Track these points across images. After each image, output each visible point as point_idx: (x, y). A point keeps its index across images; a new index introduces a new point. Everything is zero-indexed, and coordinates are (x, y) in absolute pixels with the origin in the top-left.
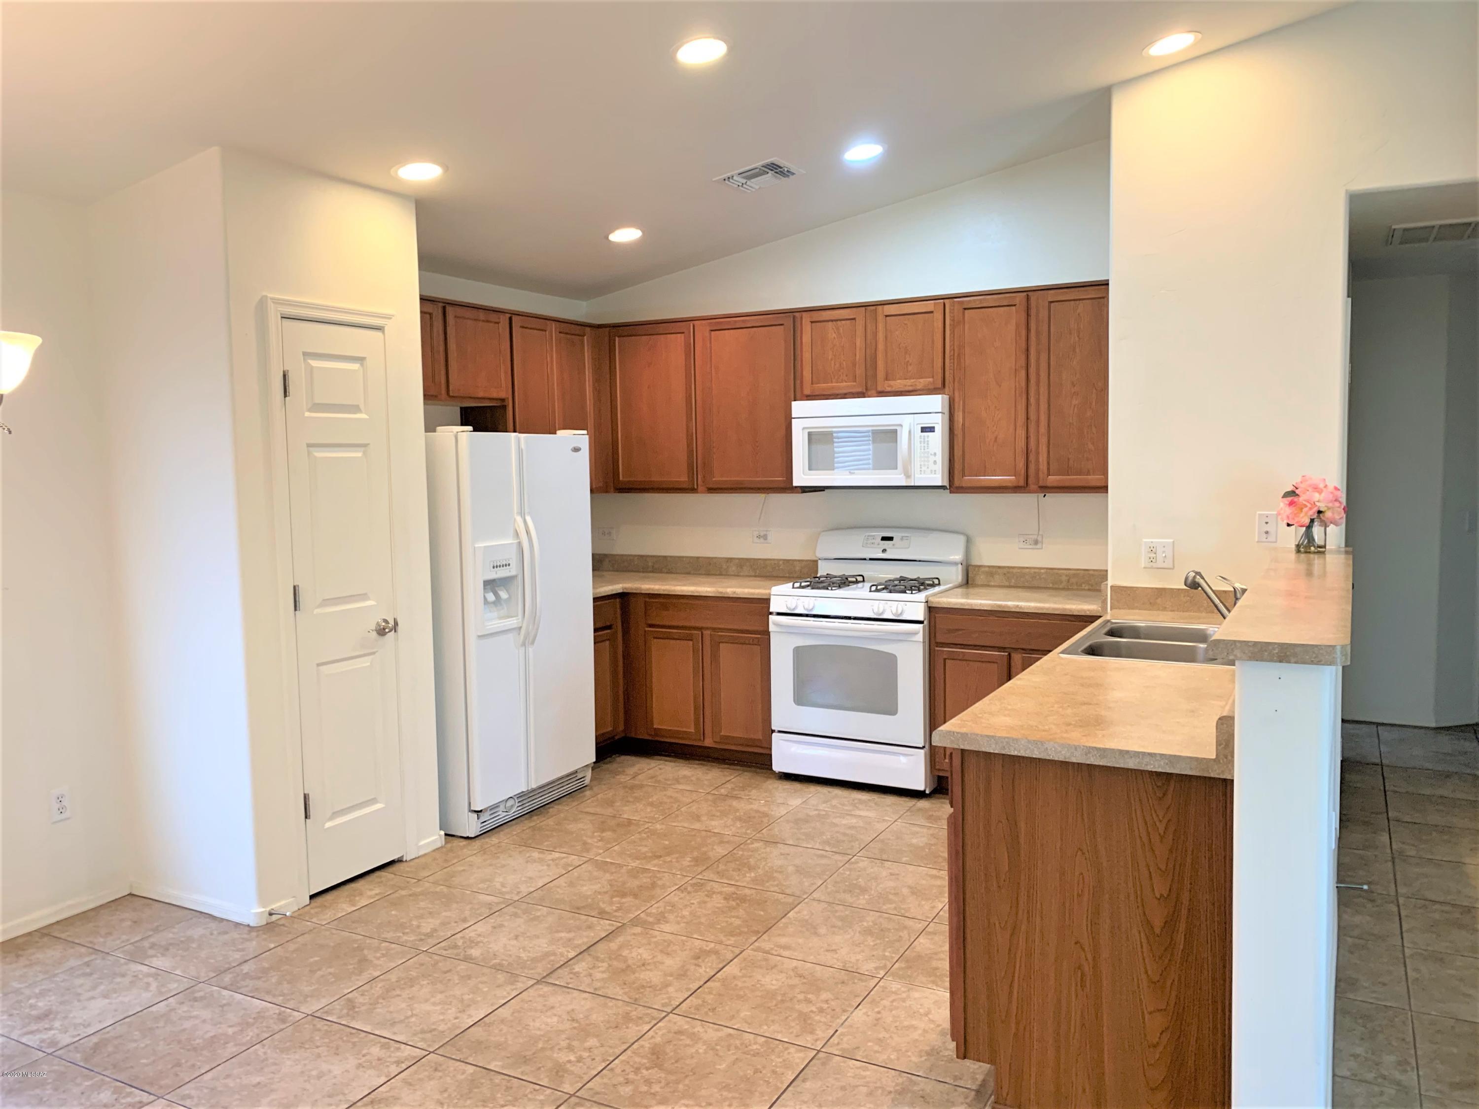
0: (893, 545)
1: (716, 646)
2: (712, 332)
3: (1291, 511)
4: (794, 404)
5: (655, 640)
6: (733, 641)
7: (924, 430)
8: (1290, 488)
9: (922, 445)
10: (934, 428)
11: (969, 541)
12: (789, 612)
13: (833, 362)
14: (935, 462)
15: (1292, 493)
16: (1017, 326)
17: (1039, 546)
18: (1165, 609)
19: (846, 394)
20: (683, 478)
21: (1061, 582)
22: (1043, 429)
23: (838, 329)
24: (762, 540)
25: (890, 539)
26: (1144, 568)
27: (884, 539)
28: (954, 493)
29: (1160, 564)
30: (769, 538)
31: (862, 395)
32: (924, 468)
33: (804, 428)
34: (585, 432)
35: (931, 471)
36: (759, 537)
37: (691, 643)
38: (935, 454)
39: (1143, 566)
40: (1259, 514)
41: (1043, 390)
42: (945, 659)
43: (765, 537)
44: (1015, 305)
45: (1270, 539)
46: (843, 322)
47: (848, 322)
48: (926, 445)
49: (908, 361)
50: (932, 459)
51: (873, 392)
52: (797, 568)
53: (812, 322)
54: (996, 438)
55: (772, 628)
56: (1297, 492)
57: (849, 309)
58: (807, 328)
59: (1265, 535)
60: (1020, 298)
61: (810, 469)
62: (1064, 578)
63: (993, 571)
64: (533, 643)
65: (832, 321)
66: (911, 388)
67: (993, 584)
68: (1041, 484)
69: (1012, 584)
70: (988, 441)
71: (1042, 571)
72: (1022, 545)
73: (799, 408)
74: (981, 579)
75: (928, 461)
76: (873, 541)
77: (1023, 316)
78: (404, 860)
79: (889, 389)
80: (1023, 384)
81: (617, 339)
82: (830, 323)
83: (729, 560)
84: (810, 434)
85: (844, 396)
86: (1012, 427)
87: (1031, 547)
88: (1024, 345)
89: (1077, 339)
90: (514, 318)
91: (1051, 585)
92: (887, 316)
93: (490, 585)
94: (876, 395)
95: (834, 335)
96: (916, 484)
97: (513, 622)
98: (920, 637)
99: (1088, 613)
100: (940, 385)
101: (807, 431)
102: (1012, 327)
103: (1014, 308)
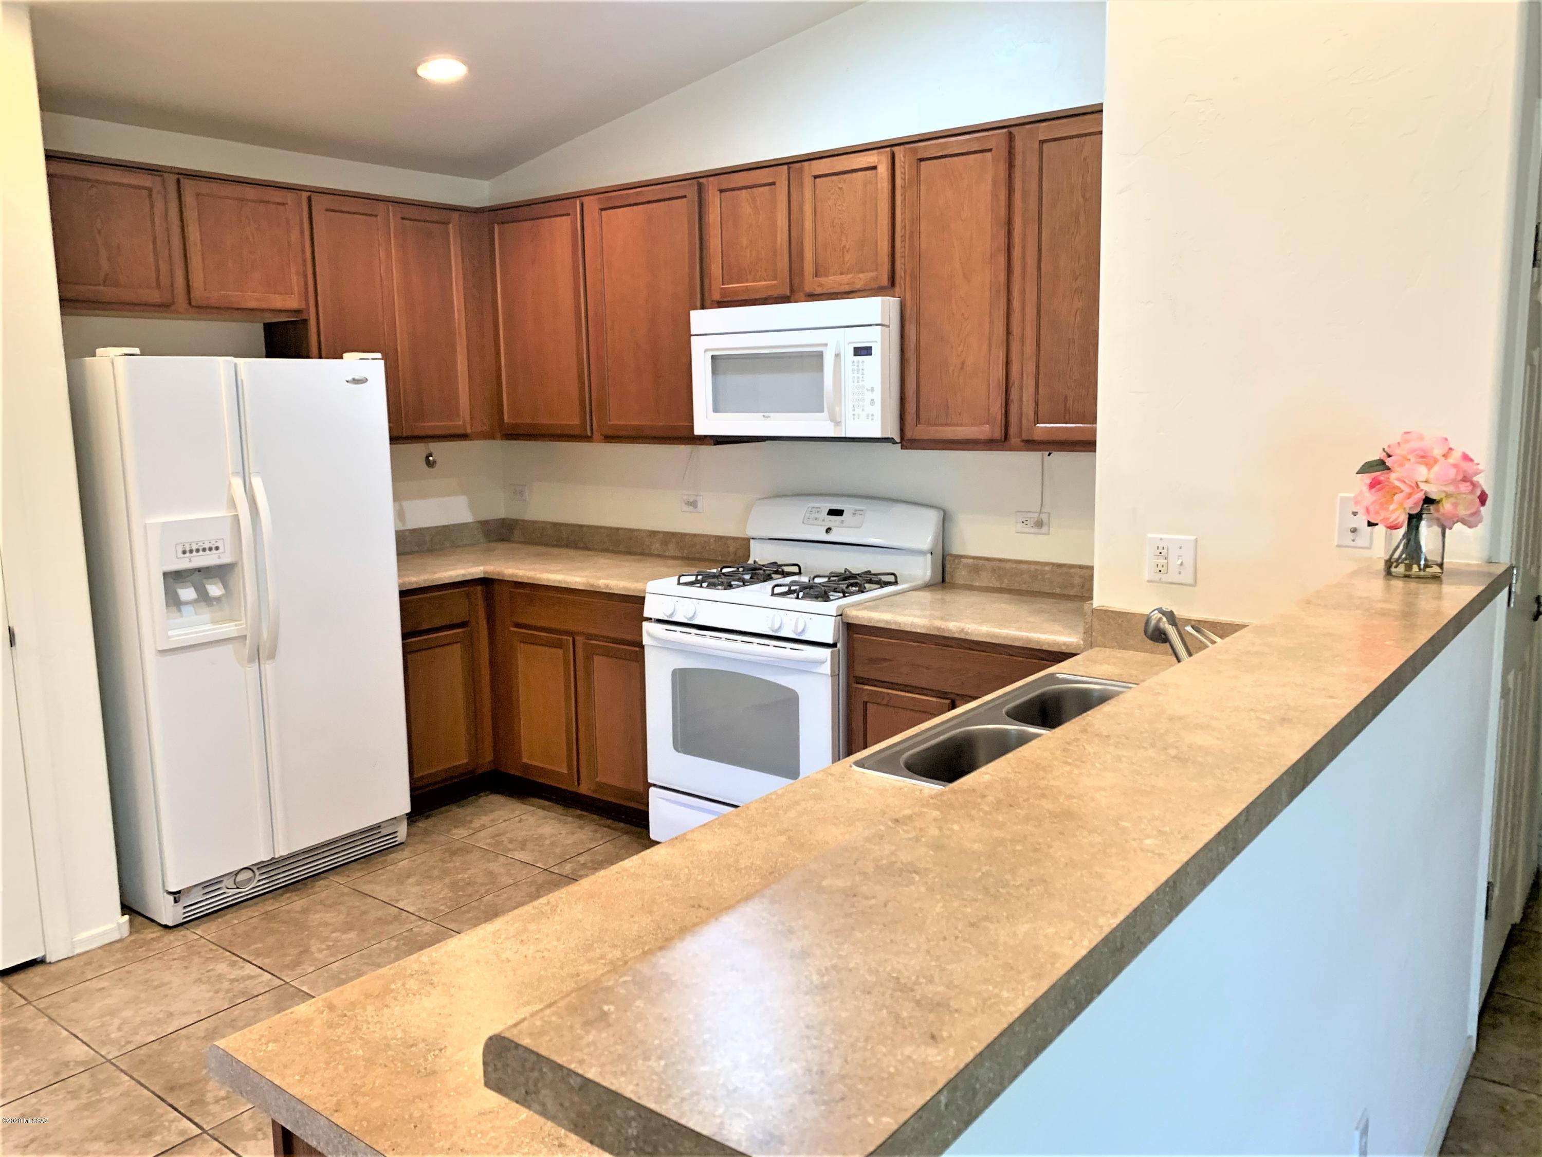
0: (842, 522)
1: (589, 658)
2: (603, 212)
3: (1374, 498)
4: (693, 313)
5: (522, 645)
6: (607, 653)
7: (859, 351)
8: (1376, 455)
9: (856, 375)
10: (870, 348)
11: (946, 519)
12: (666, 618)
13: (748, 251)
14: (872, 402)
15: (1381, 465)
16: (995, 183)
17: (1044, 529)
19: (766, 299)
20: (573, 421)
21: (1072, 586)
22: (1030, 348)
23: (754, 199)
24: (691, 508)
25: (840, 513)
26: (1149, 581)
27: (832, 512)
28: (906, 448)
29: (1173, 576)
30: (699, 505)
31: (785, 299)
32: (858, 411)
33: (706, 351)
34: (379, 355)
35: (868, 415)
36: (689, 503)
37: (561, 651)
38: (872, 390)
39: (1147, 577)
40: (1342, 498)
41: (1031, 288)
42: (865, 703)
43: (693, 504)
44: (990, 150)
45: (1360, 542)
46: (761, 189)
47: (767, 188)
48: (861, 376)
49: (845, 247)
50: (868, 396)
51: (802, 295)
52: (732, 549)
53: (721, 192)
54: (963, 363)
55: (646, 640)
56: (1389, 462)
57: (767, 169)
58: (714, 200)
59: (1351, 536)
60: (997, 140)
61: (716, 410)
62: (1077, 581)
63: (979, 564)
64: (272, 656)
65: (747, 188)
66: (847, 288)
67: (977, 584)
68: (1024, 437)
69: (1004, 586)
70: (951, 368)
71: (1047, 568)
72: (1020, 527)
73: (700, 320)
74: (961, 576)
75: (863, 399)
76: (817, 515)
77: (1003, 167)
78: (48, 960)
79: (818, 290)
80: (1002, 277)
81: (496, 226)
82: (744, 191)
83: (653, 533)
84: (713, 357)
86: (985, 347)
87: (1032, 530)
88: (1003, 213)
89: (1081, 200)
90: (315, 198)
91: (1058, 591)
92: (816, 177)
93: (174, 578)
94: (803, 299)
95: (749, 210)
96: (848, 435)
97: (229, 629)
98: (827, 668)
99: (1064, 649)
100: (885, 281)
101: (709, 354)
102: (987, 186)
103: (989, 155)
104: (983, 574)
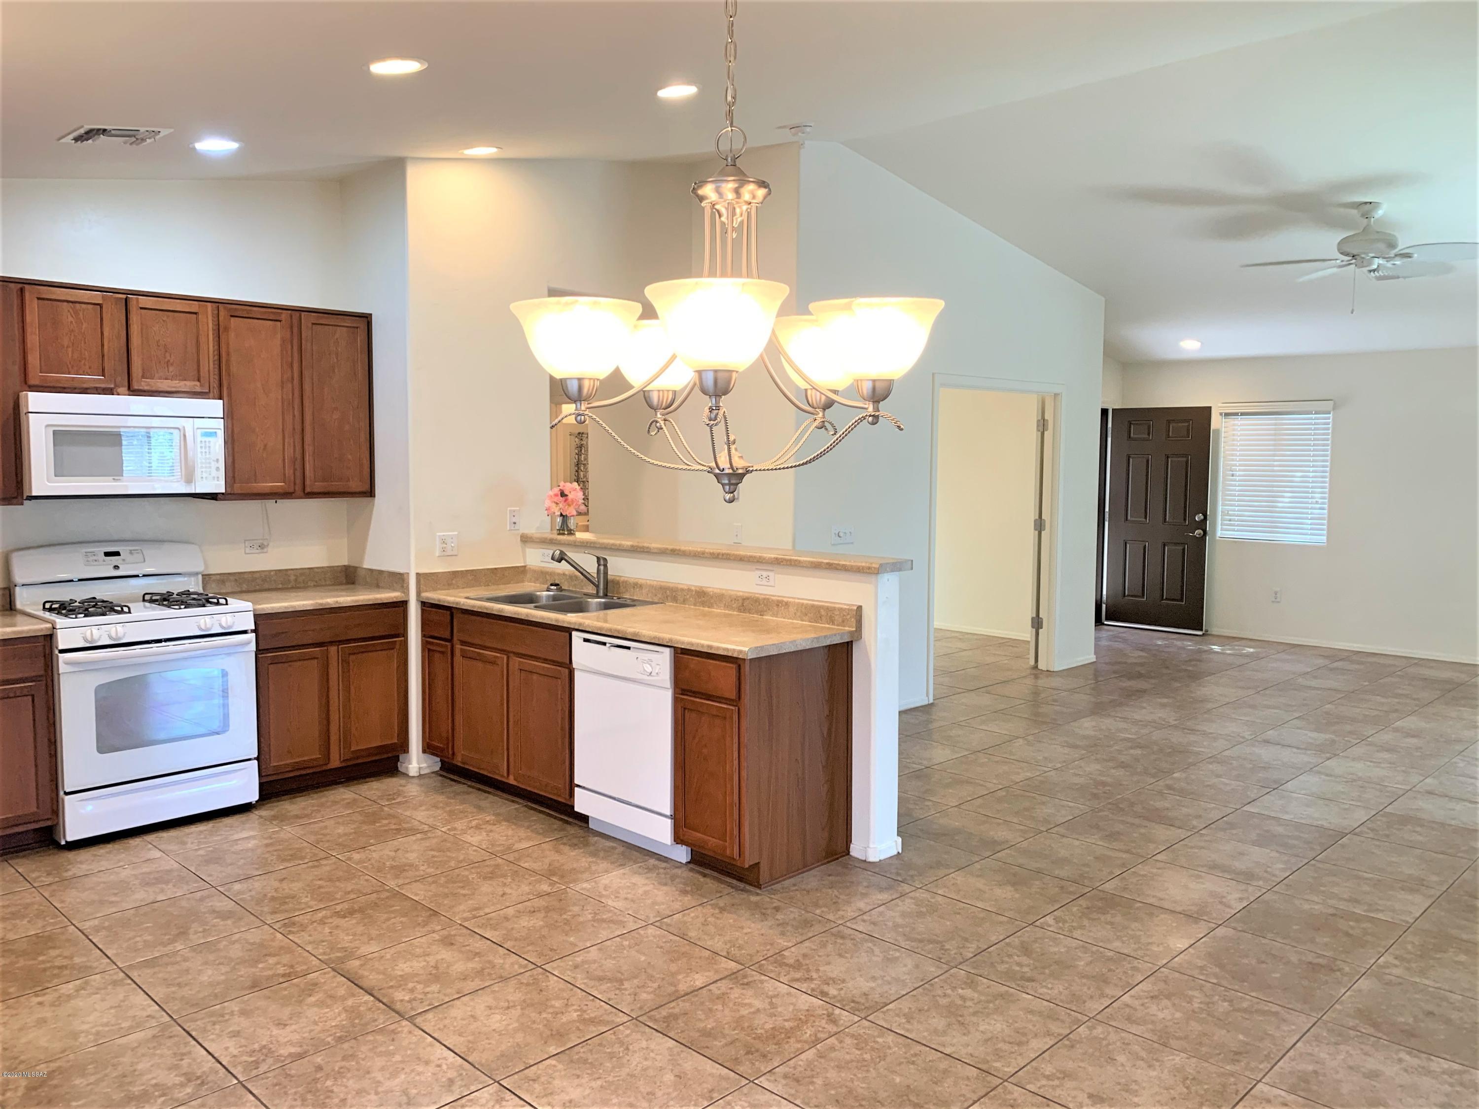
0: (115, 561)
4: (29, 395)
7: (204, 435)
9: (203, 450)
10: (213, 433)
12: (88, 645)
13: (70, 350)
14: (217, 469)
16: (283, 341)
17: (265, 550)
18: (458, 587)
19: (88, 389)
21: (289, 581)
22: (309, 440)
23: (76, 312)
25: (117, 554)
26: (438, 557)
27: (107, 554)
29: (450, 552)
31: (109, 391)
32: (205, 475)
33: (47, 426)
35: (214, 478)
38: (217, 460)
39: (437, 554)
40: (509, 510)
41: (308, 403)
42: (269, 665)
44: (279, 321)
45: (516, 528)
46: (84, 306)
47: (91, 306)
48: (208, 450)
49: (169, 361)
50: (213, 465)
51: (125, 389)
53: (38, 299)
54: (265, 446)
57: (93, 292)
58: (34, 305)
59: (514, 525)
60: (284, 315)
61: (54, 475)
62: (292, 578)
63: (222, 578)
65: (68, 302)
66: (173, 390)
68: (308, 490)
70: (256, 449)
72: (248, 550)
73: (35, 400)
75: (210, 467)
76: (95, 558)
77: (287, 332)
79: (146, 388)
80: (290, 396)
82: (65, 304)
84: (54, 431)
85: (85, 391)
86: (280, 437)
87: (257, 551)
88: (289, 359)
89: (336, 360)
91: (280, 586)
92: (141, 308)
95: (70, 319)
99: (395, 600)
100: (207, 389)
101: (51, 430)
102: (277, 341)
103: (279, 323)
104: (228, 584)
